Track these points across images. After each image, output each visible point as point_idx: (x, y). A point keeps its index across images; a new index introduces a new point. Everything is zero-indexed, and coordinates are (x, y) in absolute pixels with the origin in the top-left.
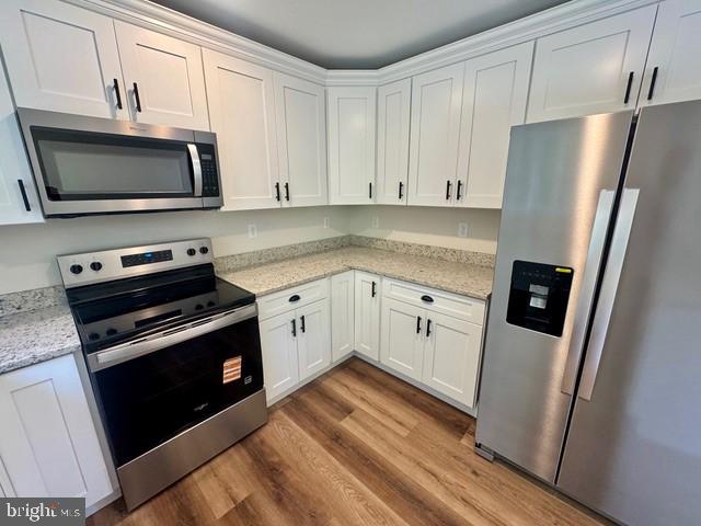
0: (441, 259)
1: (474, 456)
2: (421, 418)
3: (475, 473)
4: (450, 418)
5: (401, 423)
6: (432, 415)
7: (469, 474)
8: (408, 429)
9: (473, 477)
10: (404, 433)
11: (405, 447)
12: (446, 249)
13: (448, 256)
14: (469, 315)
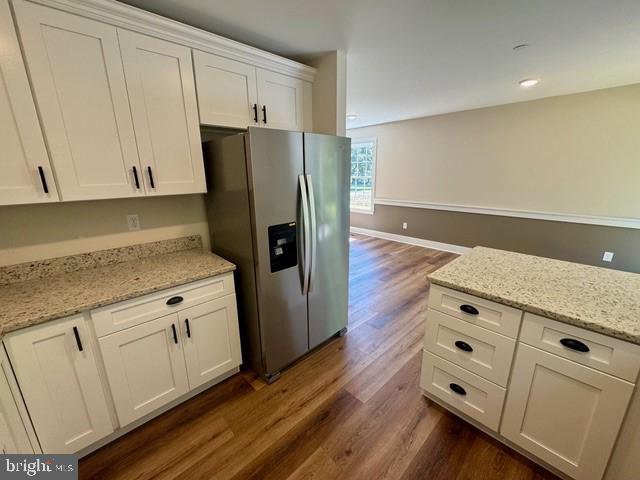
0: (115, 263)
1: (271, 387)
2: (219, 413)
3: (284, 391)
4: (231, 388)
5: (215, 437)
6: (220, 403)
7: (283, 396)
8: (226, 429)
9: (286, 394)
10: (230, 435)
11: (246, 438)
12: (119, 250)
13: (125, 256)
14: (222, 290)
